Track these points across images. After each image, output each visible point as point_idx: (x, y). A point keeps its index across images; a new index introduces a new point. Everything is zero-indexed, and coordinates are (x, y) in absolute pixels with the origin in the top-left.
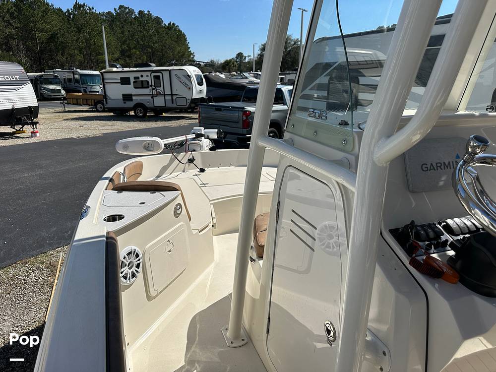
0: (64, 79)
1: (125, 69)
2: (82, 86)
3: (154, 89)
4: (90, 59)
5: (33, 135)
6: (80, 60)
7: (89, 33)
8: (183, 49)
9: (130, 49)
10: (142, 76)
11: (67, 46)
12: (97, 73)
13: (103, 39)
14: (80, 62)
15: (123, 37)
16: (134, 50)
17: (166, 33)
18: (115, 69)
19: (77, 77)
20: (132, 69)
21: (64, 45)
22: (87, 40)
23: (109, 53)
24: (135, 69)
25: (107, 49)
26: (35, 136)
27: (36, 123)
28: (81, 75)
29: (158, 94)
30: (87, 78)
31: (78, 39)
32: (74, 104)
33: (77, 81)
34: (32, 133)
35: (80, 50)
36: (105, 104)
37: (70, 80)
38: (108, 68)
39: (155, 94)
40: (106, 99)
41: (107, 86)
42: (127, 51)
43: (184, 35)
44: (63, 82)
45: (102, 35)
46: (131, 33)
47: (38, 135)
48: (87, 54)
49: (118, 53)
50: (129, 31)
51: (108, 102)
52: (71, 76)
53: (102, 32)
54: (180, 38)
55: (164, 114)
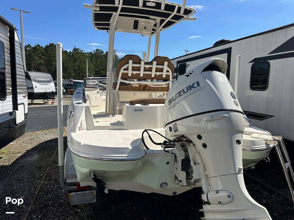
0: (66, 84)
1: (95, 78)
2: (74, 87)
4: (79, 76)
5: (53, 103)
6: (74, 75)
7: (80, 63)
9: (100, 70)
10: (103, 81)
11: (68, 69)
12: (82, 81)
13: (86, 65)
14: (74, 76)
15: (97, 64)
16: (102, 71)
18: (91, 78)
19: (72, 83)
20: (98, 78)
21: (66, 68)
22: (78, 66)
23: (89, 73)
24: (100, 78)
25: (88, 70)
26: (53, 104)
27: (54, 99)
28: (74, 82)
30: (77, 84)
31: (74, 65)
32: (70, 94)
33: (72, 85)
34: (52, 103)
35: (75, 71)
37: (68, 85)
38: (88, 77)
42: (99, 71)
44: (65, 86)
45: (86, 63)
46: (101, 62)
47: (54, 103)
48: (78, 73)
49: (94, 72)
50: (100, 62)
52: (69, 83)
53: (86, 62)
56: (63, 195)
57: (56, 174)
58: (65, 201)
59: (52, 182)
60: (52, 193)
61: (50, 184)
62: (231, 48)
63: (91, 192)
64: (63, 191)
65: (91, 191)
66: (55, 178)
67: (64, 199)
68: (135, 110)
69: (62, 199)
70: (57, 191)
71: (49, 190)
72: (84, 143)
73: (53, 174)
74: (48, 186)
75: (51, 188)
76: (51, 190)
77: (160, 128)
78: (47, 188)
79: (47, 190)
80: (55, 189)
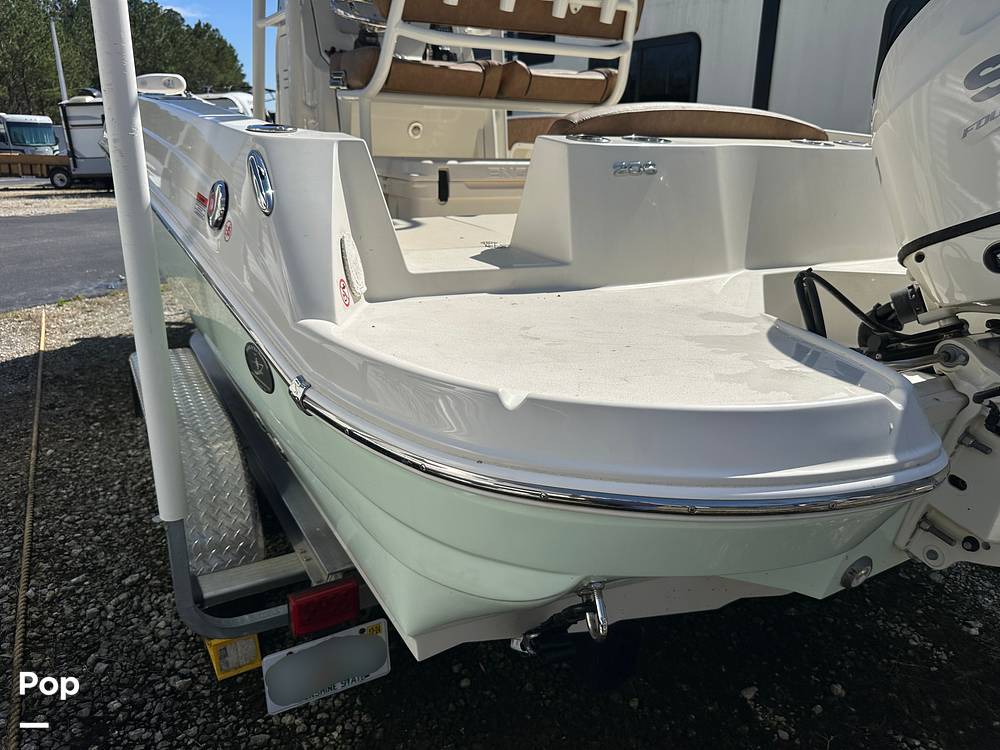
2: (13, 147)
12: (46, 120)
17: (192, 44)
18: (89, 99)
19: (1, 127)
28: (11, 125)
30: (25, 131)
33: (2, 137)
36: (72, 168)
40: (74, 157)
41: (74, 132)
51: (78, 164)
54: (223, 54)
56: (171, 648)
57: (84, 534)
58: (195, 680)
59: (78, 584)
60: (105, 644)
61: (72, 592)
63: (362, 631)
64: (162, 624)
65: (363, 627)
66: (84, 560)
67: (182, 667)
68: (619, 169)
69: (173, 671)
70: (128, 626)
71: (80, 630)
72: (523, 395)
73: (65, 541)
74: (68, 611)
75: (85, 616)
76: (89, 629)
77: (736, 268)
78: (65, 621)
79: (70, 629)
80: (110, 620)
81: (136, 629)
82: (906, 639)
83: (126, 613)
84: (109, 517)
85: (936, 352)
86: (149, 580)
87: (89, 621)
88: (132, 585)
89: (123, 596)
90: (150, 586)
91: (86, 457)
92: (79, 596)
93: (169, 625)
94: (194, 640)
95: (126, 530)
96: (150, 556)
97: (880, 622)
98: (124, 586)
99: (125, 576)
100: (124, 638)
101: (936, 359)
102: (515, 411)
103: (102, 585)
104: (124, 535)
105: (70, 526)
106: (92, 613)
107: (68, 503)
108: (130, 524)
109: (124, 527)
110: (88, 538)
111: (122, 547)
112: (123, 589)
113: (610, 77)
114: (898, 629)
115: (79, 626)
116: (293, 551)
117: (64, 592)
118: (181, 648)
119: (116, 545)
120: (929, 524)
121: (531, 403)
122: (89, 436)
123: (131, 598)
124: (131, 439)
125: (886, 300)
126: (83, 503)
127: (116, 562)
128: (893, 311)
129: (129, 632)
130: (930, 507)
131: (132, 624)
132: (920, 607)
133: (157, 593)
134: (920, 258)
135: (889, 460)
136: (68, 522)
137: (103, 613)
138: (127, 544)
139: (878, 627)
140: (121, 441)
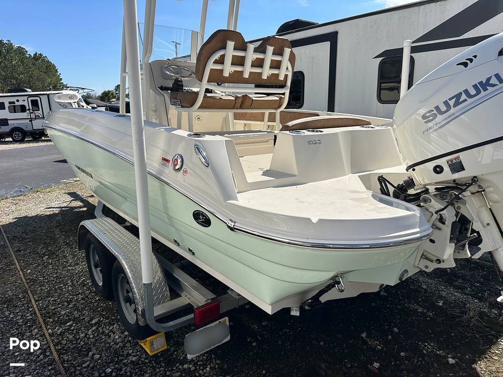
3: (32, 113)
8: (54, 80)
10: (18, 101)
17: (33, 64)
20: (5, 94)
29: (37, 117)
39: (34, 117)
43: (54, 67)
54: (50, 69)
55: (43, 138)
56: (124, 346)
57: (63, 305)
58: (140, 357)
59: (71, 326)
60: (93, 348)
61: (69, 329)
62: (337, 33)
63: (220, 322)
64: (116, 337)
65: (220, 320)
66: (68, 316)
67: (132, 353)
68: (309, 142)
69: (129, 355)
70: (101, 340)
71: (79, 344)
72: (318, 219)
73: (55, 309)
74: (71, 337)
75: (79, 338)
76: (83, 343)
77: (349, 174)
78: (71, 341)
79: (75, 344)
80: (92, 338)
81: (105, 341)
82: (417, 309)
83: (98, 335)
84: (71, 297)
85: (421, 199)
86: (103, 321)
87: (82, 340)
88: (96, 323)
89: (94, 328)
90: (104, 323)
91: (48, 272)
92: (73, 330)
93: (120, 337)
94: (133, 342)
95: (82, 301)
96: (98, 311)
97: (406, 305)
98: (92, 324)
99: (91, 320)
100: (102, 345)
101: (421, 201)
102: (316, 223)
103: (82, 325)
104: (82, 304)
105: (54, 302)
106: (82, 337)
107: (49, 292)
108: (83, 299)
109: (80, 300)
110: (65, 307)
111: (83, 309)
112: (92, 325)
113: (281, 98)
114: (413, 306)
115: (78, 342)
116: (181, 296)
117: (65, 330)
118: (129, 345)
119: (80, 308)
120: (424, 257)
121: (321, 221)
122: (45, 263)
123: (97, 329)
124: (67, 262)
125: (401, 183)
126: (56, 292)
127: (84, 315)
128: (404, 186)
129: (102, 342)
130: (425, 251)
131: (103, 339)
132: (420, 298)
133: (108, 325)
134: (414, 170)
135: (418, 230)
136: (53, 301)
137: (88, 336)
138: (85, 307)
139: (406, 306)
140: (62, 264)
